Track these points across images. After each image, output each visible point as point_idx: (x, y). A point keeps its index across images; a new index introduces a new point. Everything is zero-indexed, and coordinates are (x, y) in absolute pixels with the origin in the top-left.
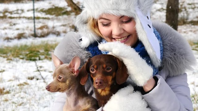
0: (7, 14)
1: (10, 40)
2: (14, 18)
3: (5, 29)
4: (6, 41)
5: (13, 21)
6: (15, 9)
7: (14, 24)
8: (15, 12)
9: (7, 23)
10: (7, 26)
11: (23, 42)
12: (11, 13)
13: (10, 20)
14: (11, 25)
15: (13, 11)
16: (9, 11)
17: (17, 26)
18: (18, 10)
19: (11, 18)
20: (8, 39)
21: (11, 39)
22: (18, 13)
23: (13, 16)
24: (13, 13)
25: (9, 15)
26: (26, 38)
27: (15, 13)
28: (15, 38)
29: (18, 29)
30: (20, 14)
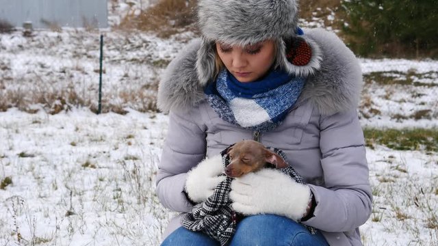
0: (412, 77)
1: (401, 119)
2: (424, 85)
3: (403, 101)
4: (396, 120)
5: (419, 90)
6: (428, 71)
7: (419, 95)
8: (427, 75)
9: (408, 93)
10: (407, 96)
11: (423, 123)
12: (419, 76)
13: (414, 88)
14: (413, 96)
15: (424, 74)
16: (417, 73)
17: (423, 99)
18: (431, 72)
19: (418, 84)
20: (399, 117)
21: (404, 118)
22: (431, 78)
23: (422, 81)
24: (423, 76)
25: (416, 79)
26: (429, 118)
27: (425, 78)
28: (411, 117)
29: (423, 104)
30: (434, 79)
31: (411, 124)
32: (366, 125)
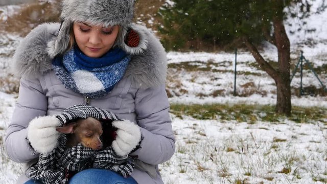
0: (211, 66)
1: (203, 97)
2: (219, 71)
3: (204, 83)
4: (199, 97)
5: (216, 75)
6: (222, 61)
7: (216, 79)
8: (222, 64)
9: (208, 77)
10: (207, 80)
11: (219, 100)
12: (216, 65)
13: (212, 74)
14: (212, 80)
15: (220, 63)
16: (214, 62)
17: (219, 81)
18: (225, 62)
19: (215, 71)
20: (201, 95)
21: (205, 96)
22: (224, 66)
23: (218, 68)
24: (219, 65)
25: (214, 67)
26: (224, 96)
27: (221, 66)
28: (210, 95)
29: (219, 85)
30: (227, 67)
31: (210, 100)
32: (178, 101)
